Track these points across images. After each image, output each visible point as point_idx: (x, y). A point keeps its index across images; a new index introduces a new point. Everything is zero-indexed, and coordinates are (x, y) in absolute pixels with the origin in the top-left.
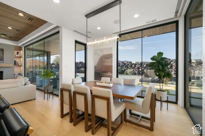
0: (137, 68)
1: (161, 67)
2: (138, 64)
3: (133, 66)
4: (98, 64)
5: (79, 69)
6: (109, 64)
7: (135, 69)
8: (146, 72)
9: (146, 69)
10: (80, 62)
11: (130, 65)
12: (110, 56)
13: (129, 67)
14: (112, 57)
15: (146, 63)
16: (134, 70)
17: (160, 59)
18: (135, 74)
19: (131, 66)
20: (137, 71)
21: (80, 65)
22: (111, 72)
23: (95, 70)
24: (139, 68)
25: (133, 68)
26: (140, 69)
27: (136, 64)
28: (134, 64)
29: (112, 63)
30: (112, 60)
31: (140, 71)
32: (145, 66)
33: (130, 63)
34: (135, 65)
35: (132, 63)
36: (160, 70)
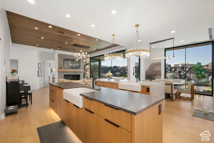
0: (178, 72)
1: (199, 72)
2: (179, 68)
3: (173, 70)
4: (149, 69)
5: (115, 73)
6: (158, 70)
7: (176, 73)
8: (189, 76)
9: (189, 73)
10: (114, 66)
11: (169, 69)
12: (159, 64)
13: (168, 71)
14: (161, 64)
15: (189, 66)
16: (174, 74)
17: (199, 66)
18: (176, 78)
19: (171, 70)
20: (178, 75)
21: (115, 69)
22: (160, 75)
23: (146, 74)
24: (180, 72)
25: (172, 72)
26: (182, 73)
27: (177, 68)
28: (173, 67)
29: (161, 69)
30: (161, 67)
31: (182, 75)
32: (187, 69)
33: (169, 66)
34: (175, 68)
35: (172, 67)
36: (198, 74)
